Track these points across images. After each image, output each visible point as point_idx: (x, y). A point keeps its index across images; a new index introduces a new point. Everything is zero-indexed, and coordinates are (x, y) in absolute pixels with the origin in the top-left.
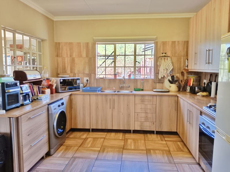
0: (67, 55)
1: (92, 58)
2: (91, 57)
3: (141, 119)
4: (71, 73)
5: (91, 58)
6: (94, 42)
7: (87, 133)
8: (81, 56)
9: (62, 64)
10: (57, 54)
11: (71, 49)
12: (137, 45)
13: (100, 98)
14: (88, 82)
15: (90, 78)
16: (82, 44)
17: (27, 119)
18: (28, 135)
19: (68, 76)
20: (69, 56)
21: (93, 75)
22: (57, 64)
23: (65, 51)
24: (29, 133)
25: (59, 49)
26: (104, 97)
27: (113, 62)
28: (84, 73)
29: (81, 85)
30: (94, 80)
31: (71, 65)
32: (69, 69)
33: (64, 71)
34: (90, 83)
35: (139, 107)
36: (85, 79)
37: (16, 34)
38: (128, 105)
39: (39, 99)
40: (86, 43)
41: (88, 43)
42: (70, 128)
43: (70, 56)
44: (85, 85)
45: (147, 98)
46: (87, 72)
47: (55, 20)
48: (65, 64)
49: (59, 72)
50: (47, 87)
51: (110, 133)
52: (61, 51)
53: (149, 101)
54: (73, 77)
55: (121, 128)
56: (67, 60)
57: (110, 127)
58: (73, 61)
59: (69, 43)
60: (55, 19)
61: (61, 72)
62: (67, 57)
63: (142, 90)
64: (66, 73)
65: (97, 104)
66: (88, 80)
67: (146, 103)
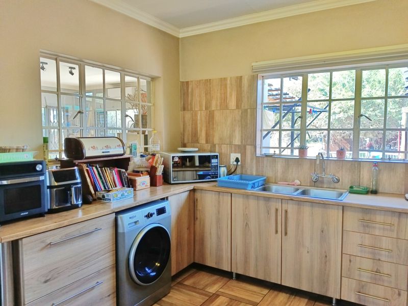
0: (201, 106)
1: (249, 110)
2: (246, 108)
3: (360, 275)
4: (207, 142)
5: (246, 111)
6: (255, 74)
7: (225, 279)
8: (227, 108)
9: (192, 124)
10: (184, 104)
11: (208, 93)
12: (363, 71)
13: (252, 203)
14: (239, 163)
15: (244, 154)
16: (229, 82)
17: (43, 245)
18: (46, 282)
19: (197, 149)
20: (204, 109)
21: (249, 149)
22: (183, 125)
23: (198, 98)
24: (47, 277)
25: (188, 95)
26: (262, 202)
27: (299, 117)
28: (231, 144)
29: (223, 170)
30: (252, 159)
31: (206, 127)
32: (203, 134)
33: (195, 140)
34: (242, 167)
35: (355, 240)
36: (233, 156)
37: (86, 66)
38: (322, 231)
39: (106, 198)
40: (237, 77)
41: (241, 77)
42: (192, 262)
43: (206, 108)
44: (233, 170)
45: (379, 218)
46: (237, 141)
47: (181, 36)
48: (196, 124)
49: (186, 141)
50: (147, 171)
51: (276, 293)
52: (190, 99)
53: (386, 227)
54: (211, 152)
55: (305, 288)
56: (201, 116)
57: (275, 279)
58: (211, 118)
59: (205, 80)
60: (182, 34)
61: (190, 141)
62: (201, 110)
63: (374, 192)
64: (199, 143)
65: (246, 217)
66: (240, 159)
67: (377, 232)
